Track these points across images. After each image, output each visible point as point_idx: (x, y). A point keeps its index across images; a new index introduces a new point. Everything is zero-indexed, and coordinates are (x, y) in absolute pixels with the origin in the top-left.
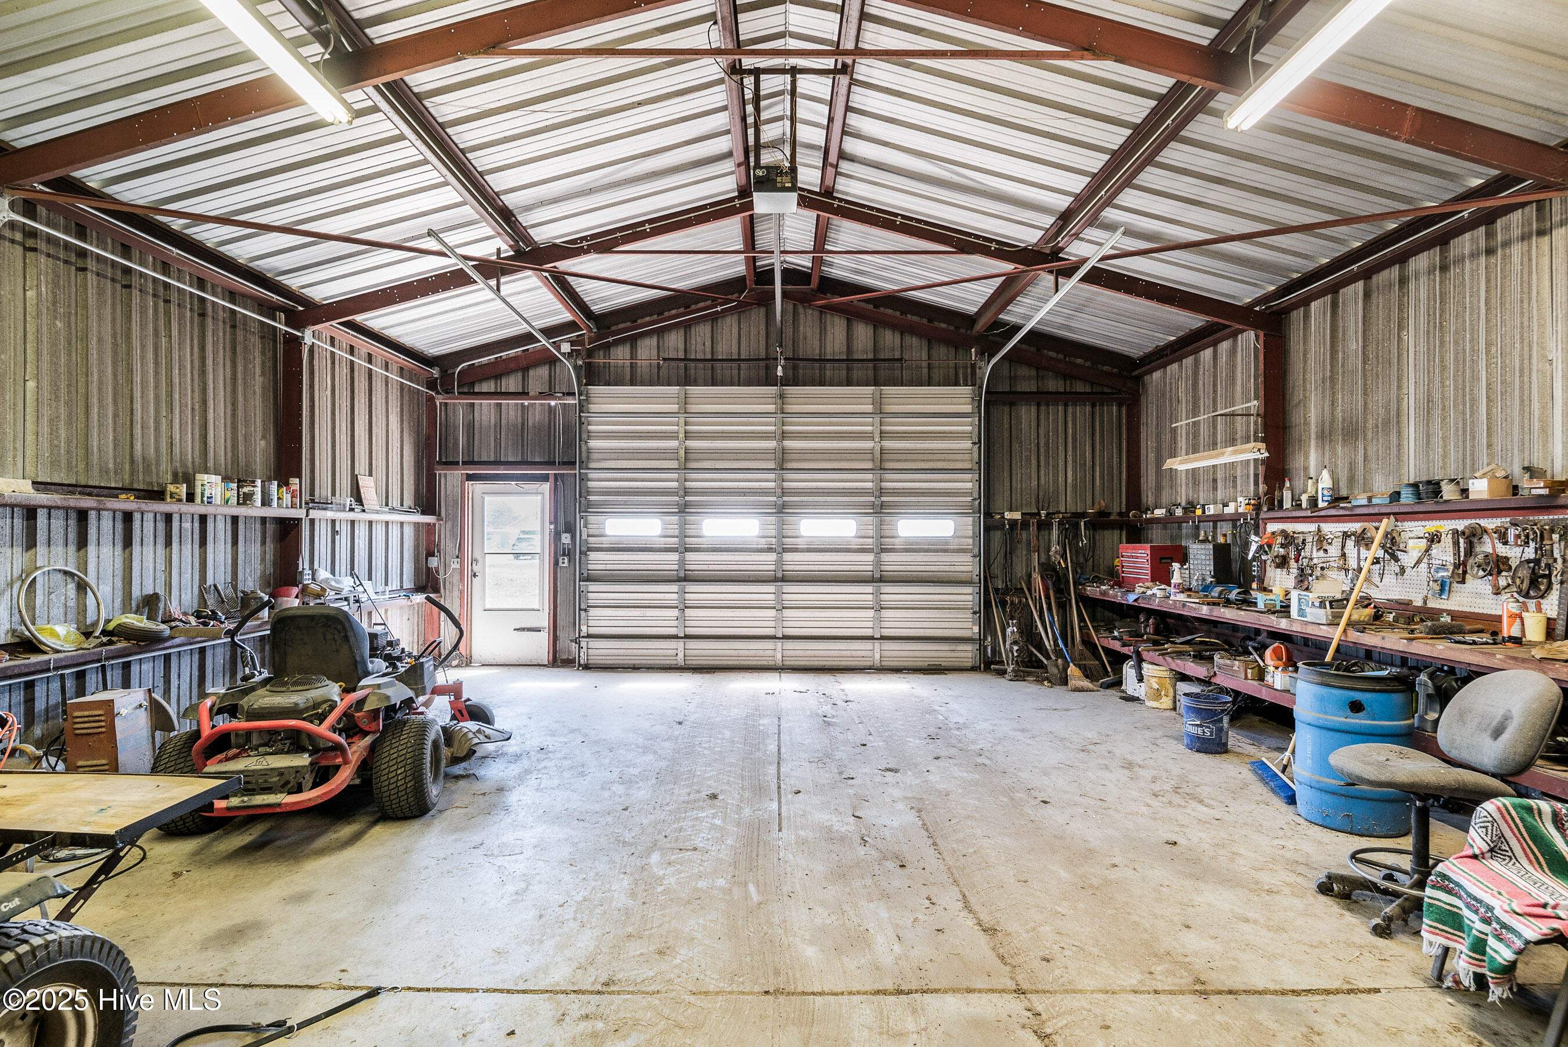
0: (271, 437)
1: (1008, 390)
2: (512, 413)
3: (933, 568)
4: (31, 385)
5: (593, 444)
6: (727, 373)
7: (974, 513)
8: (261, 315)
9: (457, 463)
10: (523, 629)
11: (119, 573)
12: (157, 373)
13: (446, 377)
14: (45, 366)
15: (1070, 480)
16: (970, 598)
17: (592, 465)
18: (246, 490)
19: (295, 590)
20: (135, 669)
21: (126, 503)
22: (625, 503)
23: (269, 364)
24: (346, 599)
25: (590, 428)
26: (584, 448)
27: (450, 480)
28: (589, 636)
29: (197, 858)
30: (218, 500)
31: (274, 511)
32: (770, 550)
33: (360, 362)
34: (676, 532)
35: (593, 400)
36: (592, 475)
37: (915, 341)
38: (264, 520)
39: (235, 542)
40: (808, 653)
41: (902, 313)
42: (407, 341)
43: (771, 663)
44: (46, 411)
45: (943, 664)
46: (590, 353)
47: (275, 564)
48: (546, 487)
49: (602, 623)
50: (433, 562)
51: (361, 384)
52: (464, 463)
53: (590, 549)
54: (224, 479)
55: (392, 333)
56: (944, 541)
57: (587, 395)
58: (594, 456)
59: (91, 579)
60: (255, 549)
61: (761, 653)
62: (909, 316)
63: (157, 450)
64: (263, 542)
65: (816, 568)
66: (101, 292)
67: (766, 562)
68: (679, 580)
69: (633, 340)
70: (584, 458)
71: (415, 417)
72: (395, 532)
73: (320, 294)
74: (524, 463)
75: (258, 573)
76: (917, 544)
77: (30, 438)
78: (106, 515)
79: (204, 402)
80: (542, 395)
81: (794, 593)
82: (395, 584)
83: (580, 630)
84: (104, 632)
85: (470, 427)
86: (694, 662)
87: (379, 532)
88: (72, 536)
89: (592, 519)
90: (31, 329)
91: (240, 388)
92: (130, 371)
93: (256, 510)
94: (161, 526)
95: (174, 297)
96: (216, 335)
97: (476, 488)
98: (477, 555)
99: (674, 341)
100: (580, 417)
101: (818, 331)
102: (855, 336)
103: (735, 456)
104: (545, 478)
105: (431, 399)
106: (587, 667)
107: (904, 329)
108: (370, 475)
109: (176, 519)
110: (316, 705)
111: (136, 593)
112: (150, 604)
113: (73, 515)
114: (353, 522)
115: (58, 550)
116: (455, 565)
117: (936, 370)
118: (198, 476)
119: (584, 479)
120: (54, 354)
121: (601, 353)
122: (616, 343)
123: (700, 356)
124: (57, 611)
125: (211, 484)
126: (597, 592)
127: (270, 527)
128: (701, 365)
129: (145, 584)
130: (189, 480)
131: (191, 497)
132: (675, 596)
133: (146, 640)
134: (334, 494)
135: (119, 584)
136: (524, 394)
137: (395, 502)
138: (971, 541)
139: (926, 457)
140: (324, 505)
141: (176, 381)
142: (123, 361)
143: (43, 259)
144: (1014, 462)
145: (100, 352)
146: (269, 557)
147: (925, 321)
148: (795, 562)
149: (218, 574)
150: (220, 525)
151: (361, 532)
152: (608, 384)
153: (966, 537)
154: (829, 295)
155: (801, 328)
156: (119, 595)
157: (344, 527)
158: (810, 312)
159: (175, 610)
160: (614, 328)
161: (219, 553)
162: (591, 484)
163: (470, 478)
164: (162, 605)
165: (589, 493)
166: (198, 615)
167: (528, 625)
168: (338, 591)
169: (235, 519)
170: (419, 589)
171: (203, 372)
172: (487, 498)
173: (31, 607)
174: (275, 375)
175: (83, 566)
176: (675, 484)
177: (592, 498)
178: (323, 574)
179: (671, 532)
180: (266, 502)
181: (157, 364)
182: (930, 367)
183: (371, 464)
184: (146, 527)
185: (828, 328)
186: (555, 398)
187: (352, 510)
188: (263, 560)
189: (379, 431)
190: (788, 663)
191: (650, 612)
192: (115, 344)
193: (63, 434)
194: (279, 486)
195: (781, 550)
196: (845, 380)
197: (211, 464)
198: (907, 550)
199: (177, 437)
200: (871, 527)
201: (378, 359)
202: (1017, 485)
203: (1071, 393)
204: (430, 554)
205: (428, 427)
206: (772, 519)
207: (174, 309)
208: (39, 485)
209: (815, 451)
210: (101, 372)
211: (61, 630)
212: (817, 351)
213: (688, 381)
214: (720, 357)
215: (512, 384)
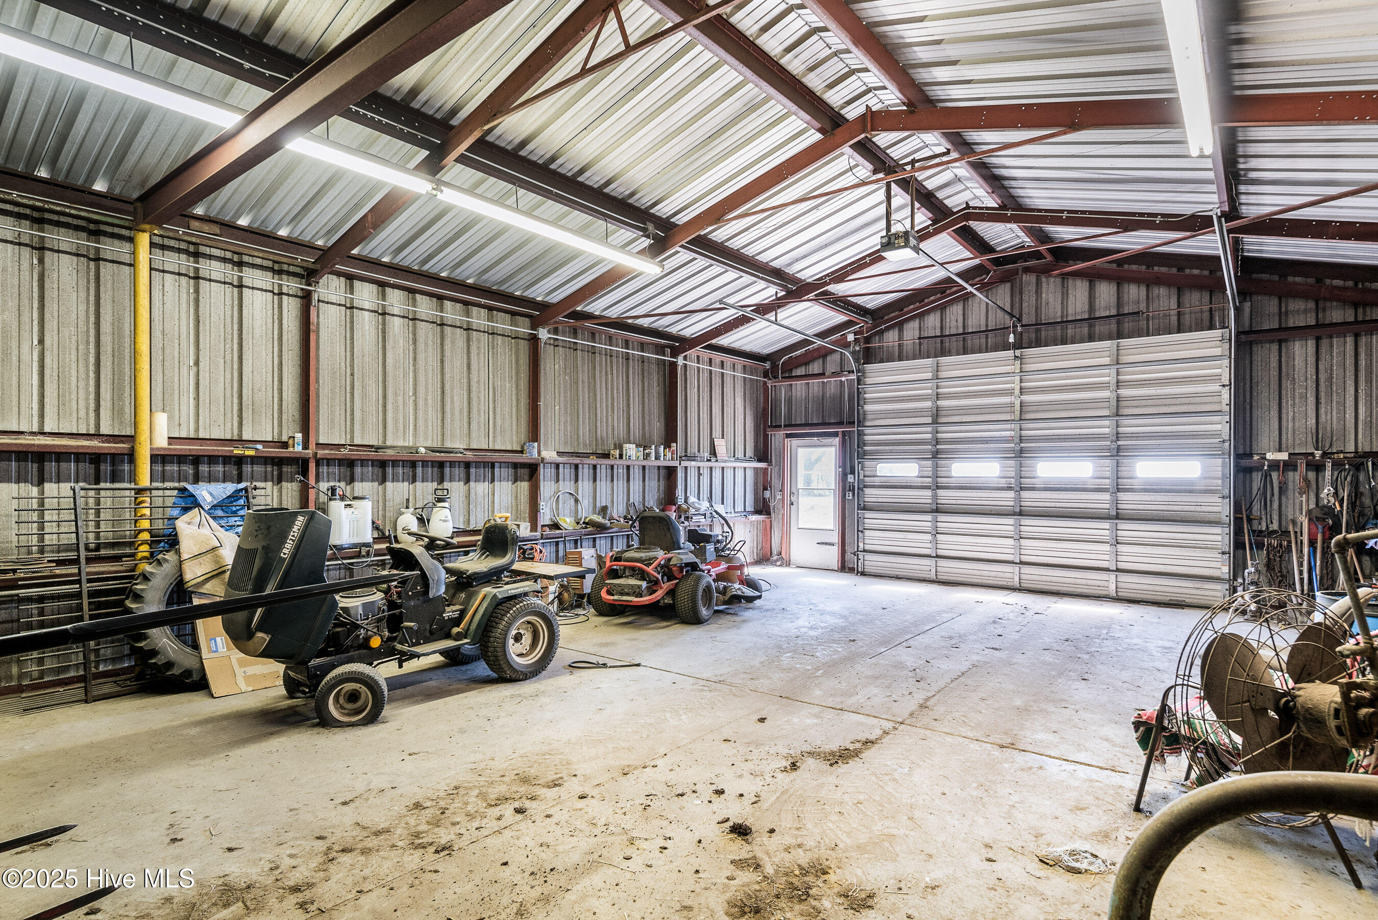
0: (662, 420)
1: (1276, 326)
2: (816, 388)
3: (1176, 508)
4: (557, 408)
5: (867, 407)
6: (977, 342)
7: (1223, 454)
8: (657, 354)
9: (780, 426)
10: (823, 543)
11: (591, 494)
12: (607, 394)
13: (774, 366)
14: (562, 398)
15: (1361, 417)
16: (1219, 538)
17: (867, 424)
18: (647, 451)
19: (674, 508)
20: (598, 541)
21: (593, 460)
22: (891, 452)
23: (661, 379)
24: (705, 515)
25: (866, 396)
26: (861, 412)
27: (777, 437)
28: (864, 551)
29: (605, 623)
30: (633, 458)
31: (662, 463)
32: (1009, 488)
33: (716, 369)
34: (930, 474)
35: (868, 375)
36: (868, 431)
37: (1163, 291)
38: (659, 467)
39: (644, 480)
40: (1044, 578)
41: (1148, 267)
42: (748, 348)
43: (1009, 584)
44: (562, 419)
45: (1187, 600)
46: (868, 340)
47: (665, 492)
48: (836, 441)
49: (875, 542)
50: (767, 494)
51: (717, 381)
52: (785, 426)
53: (865, 486)
54: (637, 446)
55: (736, 345)
56: (1191, 482)
57: (864, 373)
58: (869, 417)
59: (580, 498)
60: (654, 484)
61: (1001, 575)
62: (1156, 268)
63: (607, 433)
64: (659, 480)
65: (1053, 505)
66: (583, 358)
67: (1007, 499)
68: (932, 511)
69: (900, 325)
70: (861, 419)
71: (755, 396)
72: (740, 474)
73: (687, 333)
74: (824, 424)
75: (656, 497)
76: (1157, 484)
77: (557, 432)
78: (586, 466)
79: (629, 405)
80: (835, 374)
81: (1031, 525)
82: (740, 508)
83: (858, 546)
84: (584, 523)
85: (789, 401)
86: (944, 578)
87: (729, 474)
88: (573, 476)
89: (868, 463)
90: (557, 382)
91: (646, 395)
92: (595, 395)
93: (652, 462)
94: (609, 471)
95: (614, 354)
96: (634, 367)
97: (795, 442)
98: (794, 490)
99: (932, 321)
100: (858, 389)
101: (1060, 296)
102: (1097, 295)
103: (978, 411)
104: (835, 435)
105: (765, 383)
106: (863, 574)
107: (1150, 282)
108: (723, 438)
109: (615, 467)
110: (650, 559)
111: (598, 505)
112: (604, 510)
113: (573, 467)
114: (711, 468)
115: (567, 483)
116: (779, 497)
117: (1187, 316)
118: (625, 445)
119: (861, 434)
120: (565, 392)
121: (877, 338)
122: (888, 329)
123: (954, 331)
124: (567, 512)
125: (631, 450)
126: (872, 519)
127: (662, 472)
128: (954, 338)
129: (602, 501)
130: (621, 449)
131: (621, 456)
132: (929, 524)
133: (601, 528)
134: (699, 451)
135: (591, 500)
136: (822, 375)
137: (740, 454)
138: (1220, 481)
139: (1168, 401)
140: (693, 458)
141: (615, 396)
142: (592, 390)
143: (561, 349)
144: (1284, 401)
145: (583, 387)
146: (662, 488)
147: (1174, 270)
148: (1030, 499)
149: (636, 498)
150: (637, 470)
151: (717, 474)
152: (882, 361)
153: (1215, 478)
154: (1071, 262)
155: (1044, 295)
156: (591, 505)
157: (705, 471)
158: (1052, 280)
159: (615, 516)
160: (886, 318)
161: (636, 485)
162: (866, 438)
163: (788, 436)
164: (609, 512)
165: (865, 445)
166: (625, 518)
167: (826, 541)
168: (697, 510)
169: (644, 467)
170: (757, 512)
171: (628, 390)
172: (800, 450)
173: (557, 509)
174: (665, 384)
175: (577, 491)
176: (929, 436)
177: (866, 448)
178: (692, 499)
179: (926, 474)
180: (657, 458)
181: (607, 389)
182: (1179, 314)
183: (723, 431)
184: (602, 472)
185: (1070, 291)
186: (845, 376)
187: (709, 460)
188: (659, 490)
189: (728, 410)
190: (1025, 585)
191: (910, 535)
192: (589, 383)
193: (569, 428)
194: (665, 448)
195: (1018, 489)
196: (1087, 335)
197: (632, 438)
198: (1146, 491)
199: (616, 425)
200: (1108, 469)
201: (728, 364)
202: (1288, 425)
203: (1364, 322)
204: (765, 489)
205: (764, 402)
206: (1012, 462)
207: (614, 359)
208: (560, 454)
209: (1052, 403)
210: (583, 397)
211: (568, 520)
212: (1059, 313)
213: (944, 352)
214: (970, 330)
215: (815, 368)
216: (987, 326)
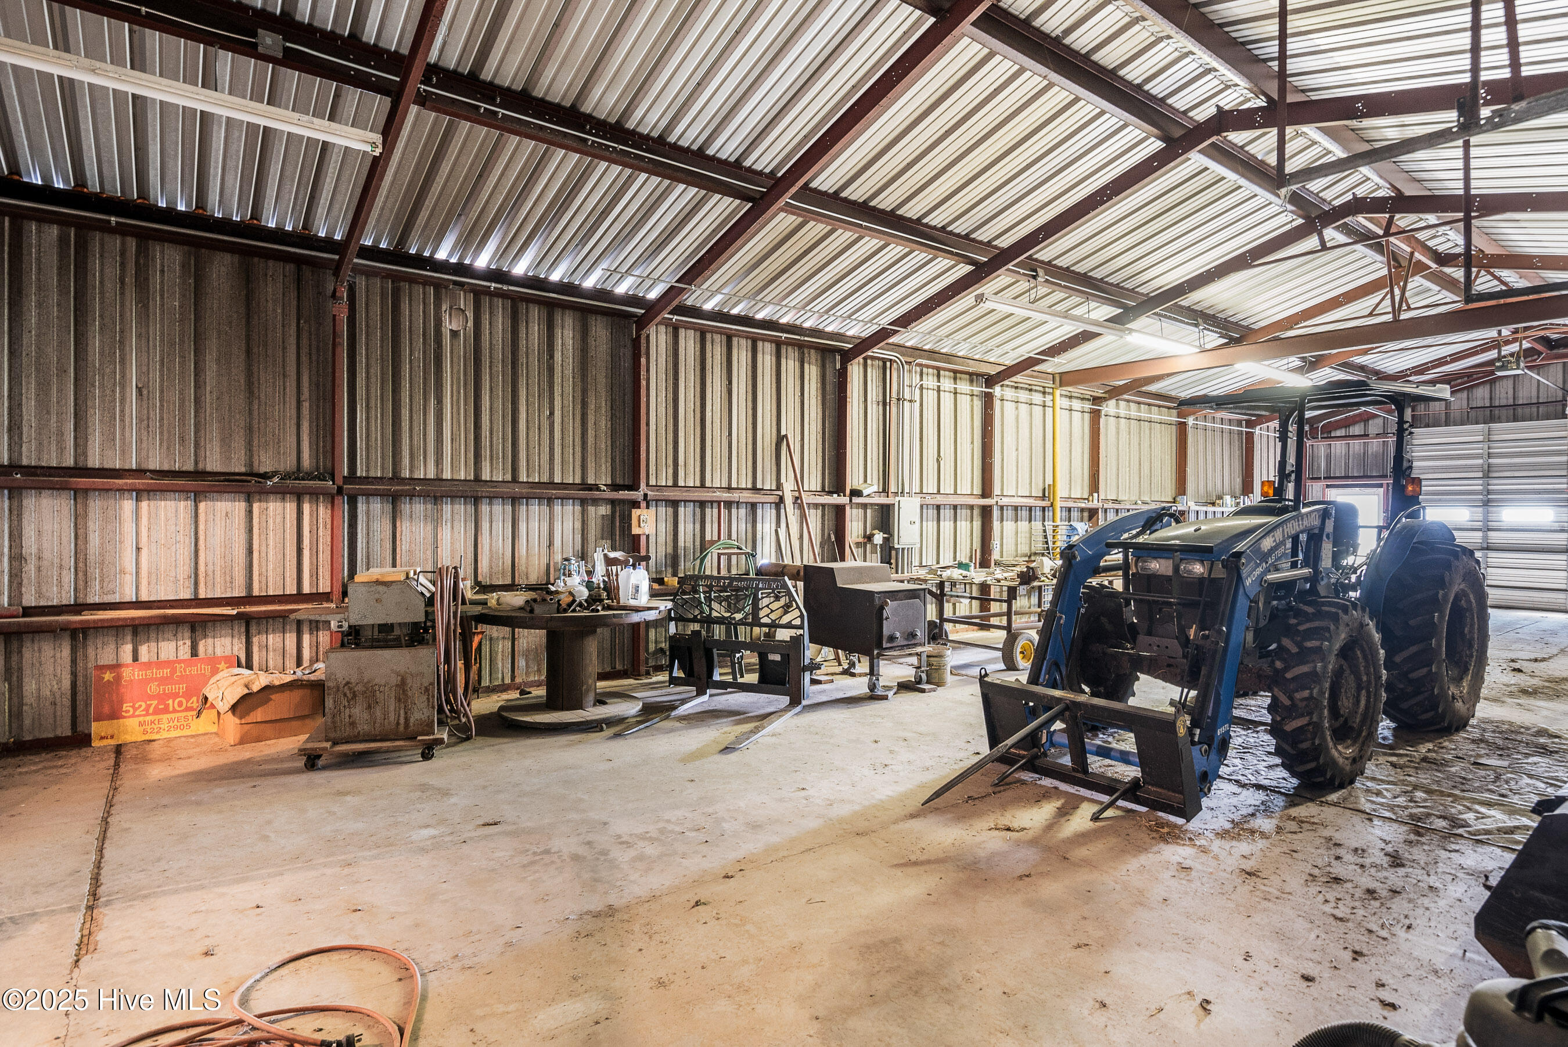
2: (1357, 447)
5: (1415, 463)
9: (1319, 478)
13: (1313, 429)
22: (1440, 500)
27: (1316, 487)
34: (1481, 518)
35: (1416, 437)
48: (1382, 491)
52: (1324, 478)
67: (1560, 539)
68: (1482, 549)
74: (1365, 477)
80: (1377, 435)
85: (1328, 458)
99: (1481, 394)
103: (1531, 468)
104: (1379, 486)
123: (1504, 402)
128: (1504, 409)
136: (1366, 435)
163: (1328, 486)
176: (1481, 488)
179: (1477, 518)
186: (1389, 437)
213: (1492, 419)
214: (1521, 402)
215: (1357, 429)
216: (1538, 397)
